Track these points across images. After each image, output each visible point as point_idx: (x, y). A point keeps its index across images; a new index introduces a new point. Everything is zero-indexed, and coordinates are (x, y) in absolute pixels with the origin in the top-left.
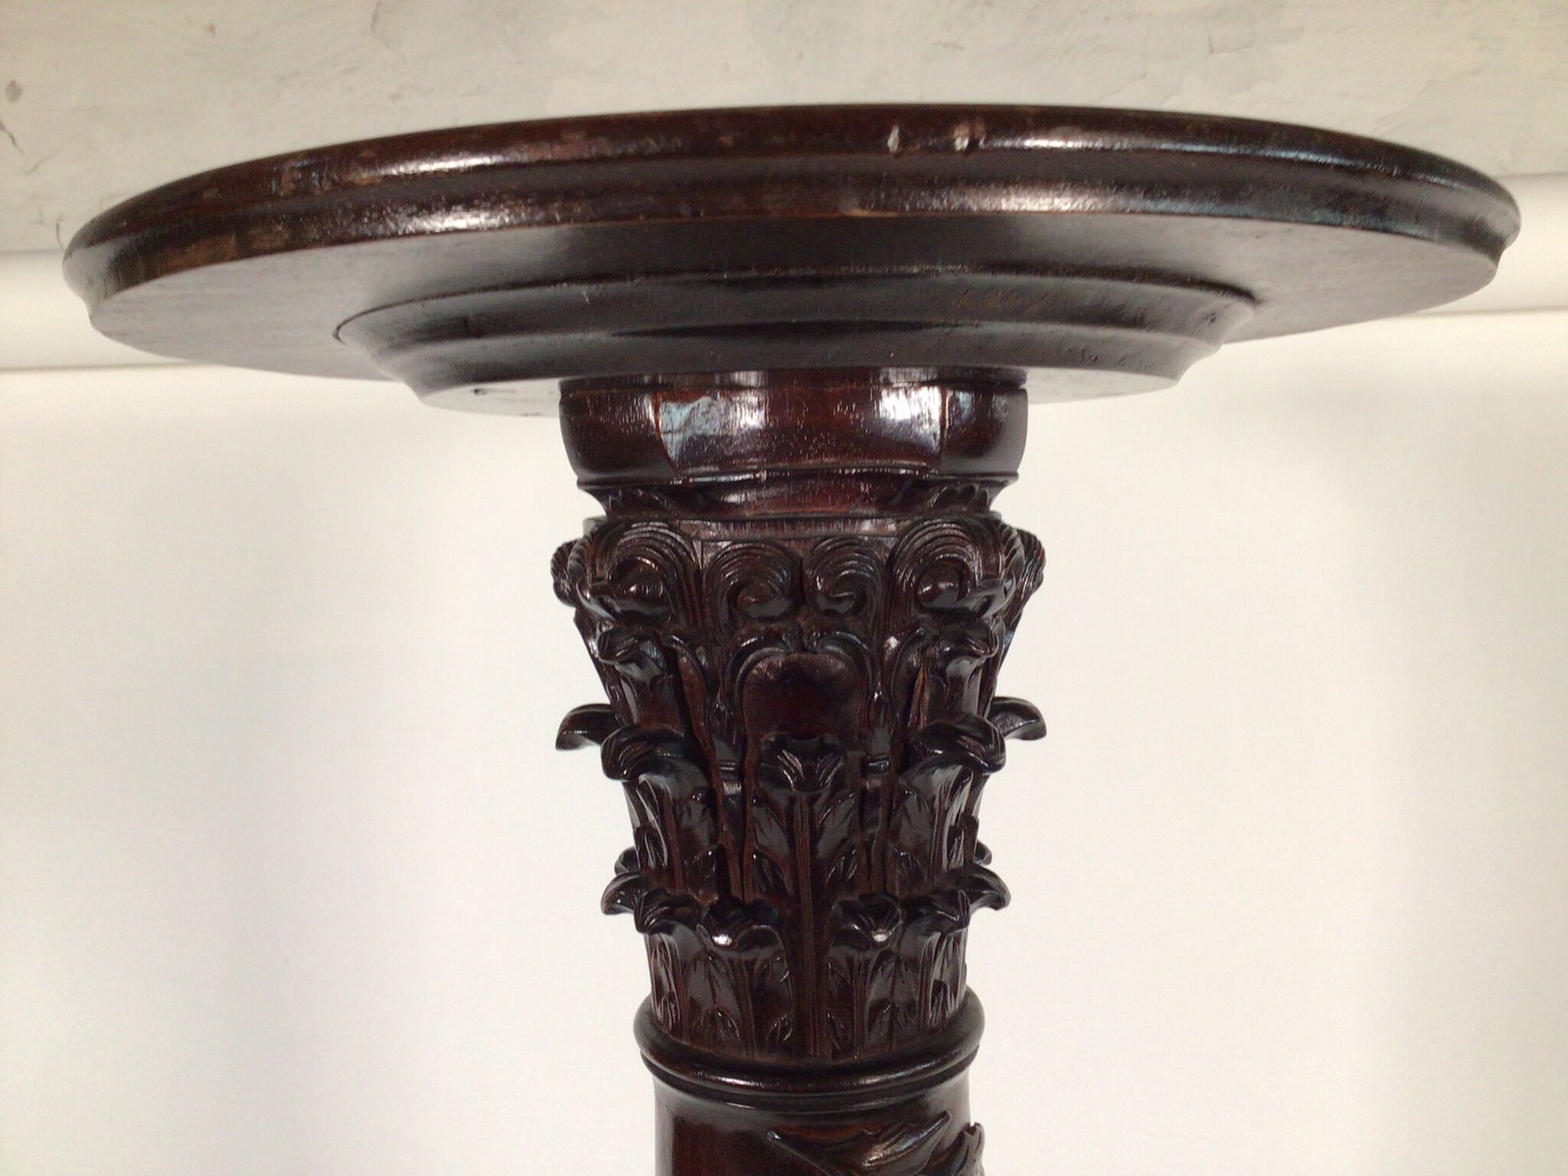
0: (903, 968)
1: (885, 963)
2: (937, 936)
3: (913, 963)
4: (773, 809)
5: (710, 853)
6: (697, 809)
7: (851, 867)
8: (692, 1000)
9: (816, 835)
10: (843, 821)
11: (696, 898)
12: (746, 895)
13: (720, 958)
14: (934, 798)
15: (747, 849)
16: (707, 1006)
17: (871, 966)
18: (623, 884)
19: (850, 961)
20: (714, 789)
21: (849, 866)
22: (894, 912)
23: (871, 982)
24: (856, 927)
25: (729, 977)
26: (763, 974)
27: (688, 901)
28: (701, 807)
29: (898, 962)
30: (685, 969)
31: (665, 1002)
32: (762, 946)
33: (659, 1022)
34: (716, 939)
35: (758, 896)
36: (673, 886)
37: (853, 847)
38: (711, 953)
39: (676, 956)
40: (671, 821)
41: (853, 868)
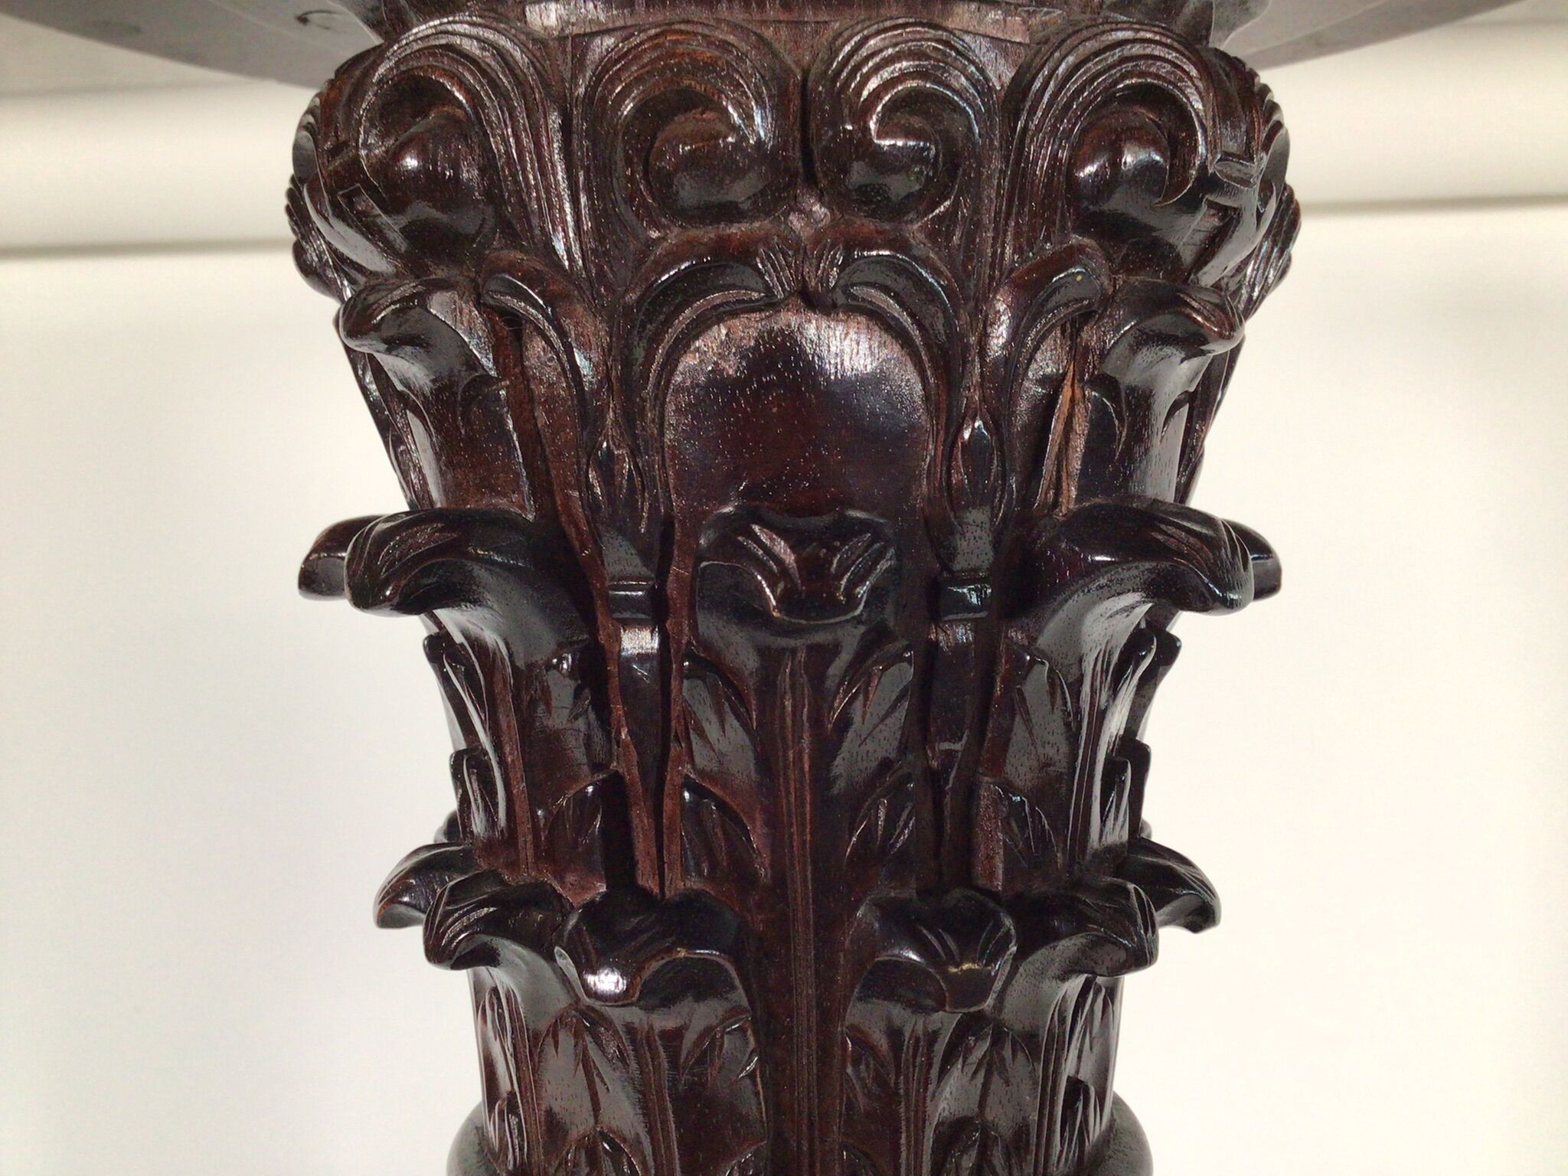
0: (1007, 1052)
1: (972, 1039)
2: (1076, 983)
3: (1029, 1042)
4: (728, 683)
5: (590, 789)
6: (562, 690)
7: (901, 823)
8: (550, 1113)
9: (827, 747)
10: (888, 714)
11: (558, 888)
12: (667, 883)
13: (609, 1023)
14: (1080, 681)
15: (672, 777)
16: (580, 1123)
17: (940, 1047)
18: (417, 862)
19: (895, 1034)
20: (603, 647)
21: (899, 817)
22: (999, 925)
23: (939, 1081)
24: (914, 957)
25: (626, 1065)
26: (701, 1061)
27: (541, 897)
28: (570, 685)
29: (997, 1041)
30: (536, 1046)
31: (501, 1113)
32: (699, 997)
33: (491, 1151)
34: (591, 979)
35: (694, 883)
36: (513, 866)
37: (909, 778)
38: (587, 1013)
39: (519, 1014)
40: (508, 720)
41: (906, 825)
